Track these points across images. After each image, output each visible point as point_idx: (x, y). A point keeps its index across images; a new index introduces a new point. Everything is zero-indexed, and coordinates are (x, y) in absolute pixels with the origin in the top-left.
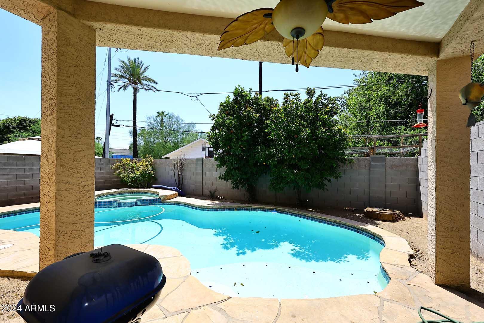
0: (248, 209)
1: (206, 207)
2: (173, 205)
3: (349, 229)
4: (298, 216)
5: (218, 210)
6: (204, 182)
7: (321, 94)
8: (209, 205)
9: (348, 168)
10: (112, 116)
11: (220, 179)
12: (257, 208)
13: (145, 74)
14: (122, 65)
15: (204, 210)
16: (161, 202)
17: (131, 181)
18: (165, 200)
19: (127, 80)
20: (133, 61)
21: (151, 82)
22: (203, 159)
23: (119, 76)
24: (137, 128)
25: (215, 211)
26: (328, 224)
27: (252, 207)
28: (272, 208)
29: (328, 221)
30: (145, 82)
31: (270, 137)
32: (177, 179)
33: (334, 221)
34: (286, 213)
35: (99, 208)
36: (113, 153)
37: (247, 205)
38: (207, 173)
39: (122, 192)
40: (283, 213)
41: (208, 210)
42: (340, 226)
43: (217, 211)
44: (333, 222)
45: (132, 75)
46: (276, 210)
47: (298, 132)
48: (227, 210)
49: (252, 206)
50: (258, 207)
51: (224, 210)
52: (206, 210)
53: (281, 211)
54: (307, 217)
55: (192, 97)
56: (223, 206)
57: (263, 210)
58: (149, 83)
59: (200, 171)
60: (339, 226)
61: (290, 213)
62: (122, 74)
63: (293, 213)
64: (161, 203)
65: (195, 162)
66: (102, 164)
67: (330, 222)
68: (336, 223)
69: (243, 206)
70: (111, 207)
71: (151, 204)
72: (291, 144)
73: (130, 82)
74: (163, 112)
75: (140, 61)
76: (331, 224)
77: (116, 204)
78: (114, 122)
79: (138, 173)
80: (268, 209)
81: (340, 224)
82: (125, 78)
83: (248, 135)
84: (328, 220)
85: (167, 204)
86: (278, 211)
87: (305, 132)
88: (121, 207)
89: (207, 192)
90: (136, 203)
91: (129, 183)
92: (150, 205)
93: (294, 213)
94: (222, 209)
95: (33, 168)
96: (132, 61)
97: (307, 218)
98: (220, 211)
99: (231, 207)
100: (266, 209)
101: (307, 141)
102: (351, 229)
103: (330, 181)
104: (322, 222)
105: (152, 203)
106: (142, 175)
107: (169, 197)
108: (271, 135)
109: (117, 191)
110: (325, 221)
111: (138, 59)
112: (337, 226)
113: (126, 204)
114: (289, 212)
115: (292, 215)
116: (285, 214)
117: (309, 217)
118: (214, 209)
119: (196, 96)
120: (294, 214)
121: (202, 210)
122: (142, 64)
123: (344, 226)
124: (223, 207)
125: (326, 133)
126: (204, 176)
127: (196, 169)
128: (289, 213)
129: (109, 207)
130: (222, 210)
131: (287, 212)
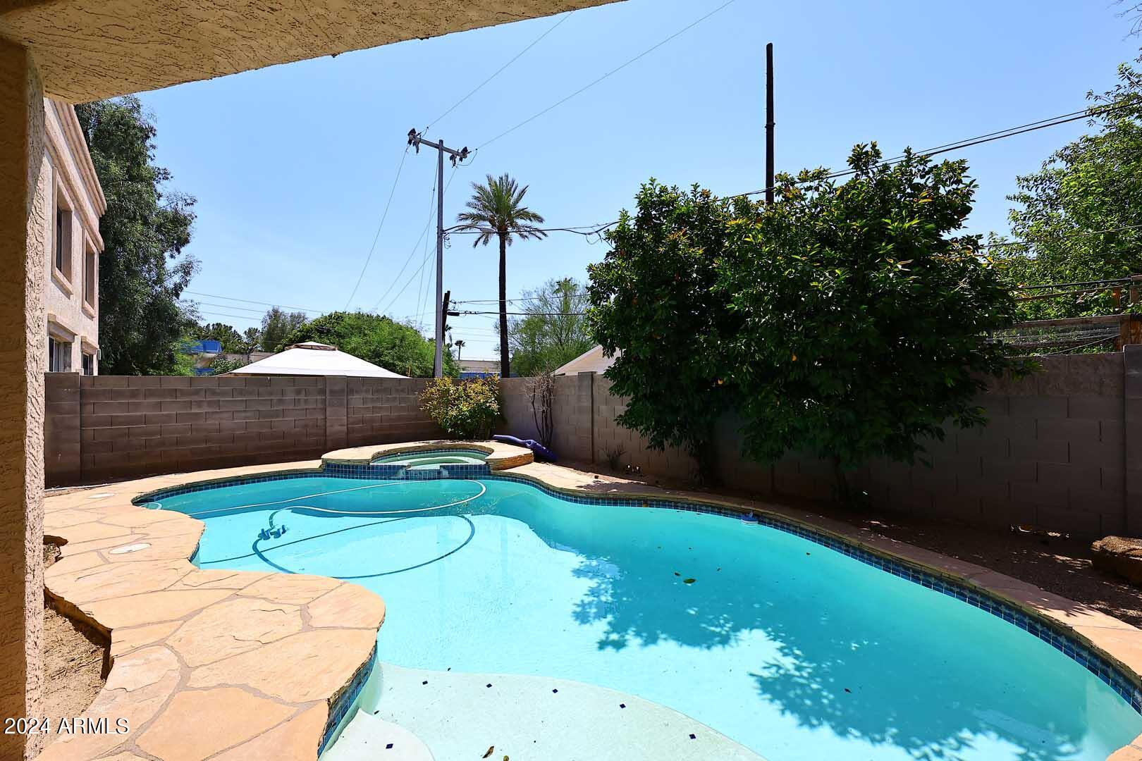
0: (679, 504)
1: (571, 493)
2: (513, 481)
3: (997, 612)
4: (819, 540)
5: (600, 501)
6: (596, 429)
7: (909, 159)
8: (581, 487)
9: (1022, 394)
10: (448, 295)
11: (618, 424)
12: (702, 506)
13: (520, 206)
14: (478, 195)
15: (567, 500)
16: (489, 473)
17: (454, 426)
18: (499, 469)
19: (488, 223)
20: (498, 184)
21: (531, 220)
22: (592, 375)
23: (472, 216)
24: (508, 316)
25: (592, 503)
26: (916, 580)
27: (690, 502)
28: (743, 507)
29: (919, 572)
30: (520, 222)
31: (733, 306)
32: (539, 421)
33: (938, 575)
34: (785, 526)
35: (373, 478)
36: (463, 370)
37: (678, 494)
38: (603, 408)
39: (432, 448)
40: (776, 527)
41: (576, 501)
42: (962, 596)
43: (598, 503)
44: (936, 578)
45: (497, 211)
46: (754, 515)
47: (803, 281)
48: (622, 504)
49: (689, 498)
50: (706, 501)
51: (615, 504)
52: (571, 500)
53: (770, 519)
54: (847, 545)
55: (589, 234)
56: (614, 494)
57: (719, 510)
58: (528, 223)
59: (585, 404)
60: (958, 593)
61: (796, 527)
62: (479, 212)
63: (803, 529)
64: (491, 475)
65: (577, 383)
66: (403, 391)
67: (925, 574)
68: (947, 583)
69: (667, 495)
70: (394, 479)
71: (469, 477)
72: (786, 322)
73: (493, 226)
74: (568, 279)
75: (510, 180)
76: (927, 584)
77: (401, 473)
78: (451, 306)
79: (465, 408)
80: (734, 511)
81: (959, 586)
82: (483, 218)
83: (667, 305)
84: (919, 568)
85: (501, 480)
86: (760, 519)
87: (827, 282)
88: (412, 479)
89: (602, 455)
90: (439, 472)
91: (450, 430)
92: (467, 478)
93: (807, 530)
94: (609, 499)
95: (284, 398)
96: (495, 182)
97: (848, 550)
98: (603, 504)
99: (635, 497)
100: (727, 509)
101: (836, 309)
102: (1005, 614)
103: (940, 434)
104: (896, 572)
105: (471, 473)
106: (473, 413)
107: (507, 463)
108: (733, 302)
109: (423, 444)
110: (908, 569)
111: (507, 176)
112: (949, 591)
113: (420, 473)
114: (792, 523)
115: (802, 535)
116: (782, 528)
117: (854, 548)
118: (590, 498)
119: (597, 232)
120: (809, 531)
121: (563, 499)
122: (514, 186)
123: (978, 598)
124: (611, 496)
125: (908, 274)
126: (596, 417)
127: (579, 397)
128: (794, 529)
129: (390, 479)
130: (609, 504)
131: (788, 524)
